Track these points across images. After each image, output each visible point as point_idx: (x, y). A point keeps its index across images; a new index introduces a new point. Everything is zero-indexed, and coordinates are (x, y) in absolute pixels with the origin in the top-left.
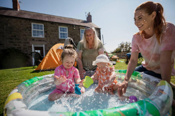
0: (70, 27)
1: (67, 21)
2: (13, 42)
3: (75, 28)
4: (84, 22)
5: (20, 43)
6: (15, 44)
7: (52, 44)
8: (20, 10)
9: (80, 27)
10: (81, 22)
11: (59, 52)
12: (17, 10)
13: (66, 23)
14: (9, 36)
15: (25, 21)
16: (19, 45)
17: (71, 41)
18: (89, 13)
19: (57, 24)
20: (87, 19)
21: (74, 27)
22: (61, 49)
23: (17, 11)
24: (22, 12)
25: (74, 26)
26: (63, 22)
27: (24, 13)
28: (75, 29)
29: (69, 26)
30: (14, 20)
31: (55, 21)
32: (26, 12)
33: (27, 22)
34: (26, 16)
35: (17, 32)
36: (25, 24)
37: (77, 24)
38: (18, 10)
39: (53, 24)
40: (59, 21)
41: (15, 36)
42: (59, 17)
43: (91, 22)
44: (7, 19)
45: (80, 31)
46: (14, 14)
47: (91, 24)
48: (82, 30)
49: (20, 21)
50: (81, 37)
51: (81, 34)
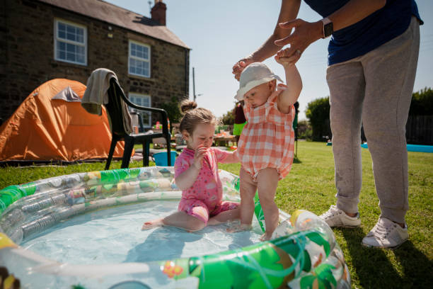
0: (95, 29)
1: (86, 6)
3: (110, 36)
4: (144, 21)
7: (28, 74)
9: (129, 35)
10: (134, 22)
11: (60, 109)
13: (83, 12)
19: (50, 11)
20: (152, 13)
21: (111, 32)
25: (110, 28)
26: (73, 9)
28: (110, 38)
29: (92, 25)
37: (120, 23)
40: (58, 2)
43: (164, 24)
45: (127, 48)
47: (162, 32)
48: (133, 46)
50: (129, 65)
51: (130, 56)
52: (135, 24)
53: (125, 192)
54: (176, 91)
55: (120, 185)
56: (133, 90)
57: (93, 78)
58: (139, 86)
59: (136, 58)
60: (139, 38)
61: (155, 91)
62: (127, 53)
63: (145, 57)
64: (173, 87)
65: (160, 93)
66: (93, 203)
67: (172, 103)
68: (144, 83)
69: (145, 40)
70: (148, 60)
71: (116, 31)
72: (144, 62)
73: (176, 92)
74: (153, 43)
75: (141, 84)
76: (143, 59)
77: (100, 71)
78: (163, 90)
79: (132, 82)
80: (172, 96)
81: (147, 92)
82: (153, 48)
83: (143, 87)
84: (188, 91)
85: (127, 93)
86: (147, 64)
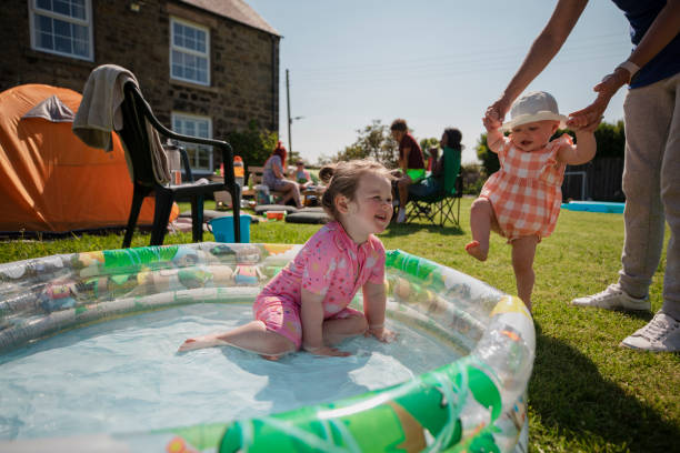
3: (136, 8)
9: (170, 7)
11: (39, 137)
17: (130, 86)
22: (48, 117)
28: (134, 13)
45: (166, 32)
47: (230, 4)
48: (178, 28)
50: (171, 63)
51: (173, 46)
53: (151, 288)
54: (257, 109)
55: (142, 277)
56: (180, 107)
57: (93, 83)
58: (190, 100)
59: (183, 49)
60: (190, 13)
61: (219, 109)
62: (166, 42)
63: (201, 48)
64: (251, 103)
65: (229, 114)
66: (92, 308)
67: (250, 131)
68: (200, 95)
69: (198, 17)
70: (206, 55)
72: (198, 58)
73: (255, 112)
74: (214, 23)
75: (194, 97)
76: (195, 53)
77: (105, 69)
78: (233, 108)
79: (177, 93)
80: (249, 119)
81: (204, 111)
82: (213, 31)
83: (198, 103)
84: (278, 110)
85: (169, 112)
86: (205, 60)
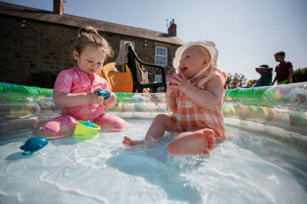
0: (139, 43)
1: (135, 32)
2: (48, 63)
3: (146, 45)
4: (164, 35)
5: (60, 64)
6: (51, 65)
8: (63, 14)
9: (156, 43)
10: (159, 36)
11: (113, 76)
12: (59, 14)
13: (133, 35)
14: (44, 53)
15: (69, 29)
16: (57, 68)
17: (130, 47)
18: (173, 20)
19: (118, 37)
20: (168, 31)
21: (146, 43)
22: (116, 70)
23: (59, 16)
24: (65, 17)
25: (146, 41)
26: (128, 34)
27: (70, 19)
28: (146, 47)
29: (137, 41)
30: (53, 28)
31: (115, 31)
32: (71, 17)
33: (71, 31)
34: (71, 23)
35: (57, 47)
36: (69, 34)
37: (151, 38)
38: (61, 13)
39: (112, 36)
40: (122, 32)
41: (52, 54)
42: (122, 27)
43: (175, 35)
44: (43, 26)
45: (154, 51)
46: (53, 19)
47: (174, 39)
48: (158, 49)
49: (62, 31)
50: (156, 60)
51: (156, 55)
52: (159, 38)
53: (124, 110)
55: (120, 105)
59: (159, 55)
60: (161, 44)
62: (154, 54)
63: (164, 54)
69: (163, 45)
70: (166, 56)
71: (149, 42)
72: (164, 58)
74: (169, 46)
76: (163, 56)
79: (157, 68)
82: (168, 49)
85: (154, 75)
86: (166, 58)
